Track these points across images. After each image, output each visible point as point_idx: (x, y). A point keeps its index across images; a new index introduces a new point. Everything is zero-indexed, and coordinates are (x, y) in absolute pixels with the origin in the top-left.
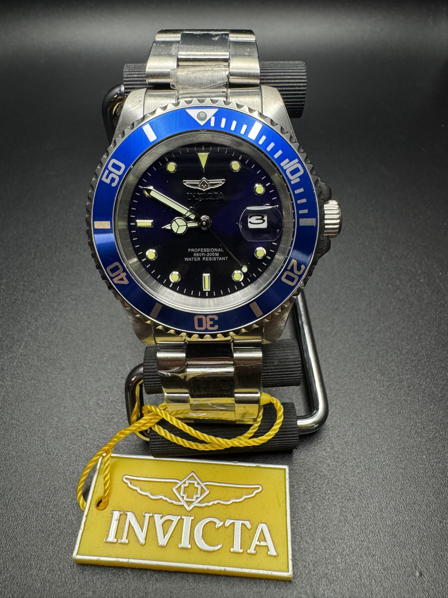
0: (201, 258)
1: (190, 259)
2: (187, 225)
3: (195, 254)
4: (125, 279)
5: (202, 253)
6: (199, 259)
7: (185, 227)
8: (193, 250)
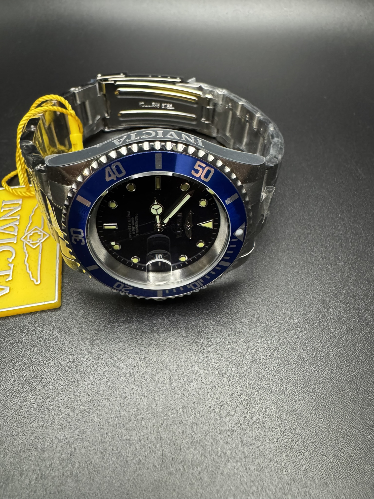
0: (131, 223)
1: (129, 215)
2: (157, 215)
3: (133, 218)
4: (110, 178)
5: (135, 223)
6: (129, 221)
7: (156, 214)
8: (137, 217)
